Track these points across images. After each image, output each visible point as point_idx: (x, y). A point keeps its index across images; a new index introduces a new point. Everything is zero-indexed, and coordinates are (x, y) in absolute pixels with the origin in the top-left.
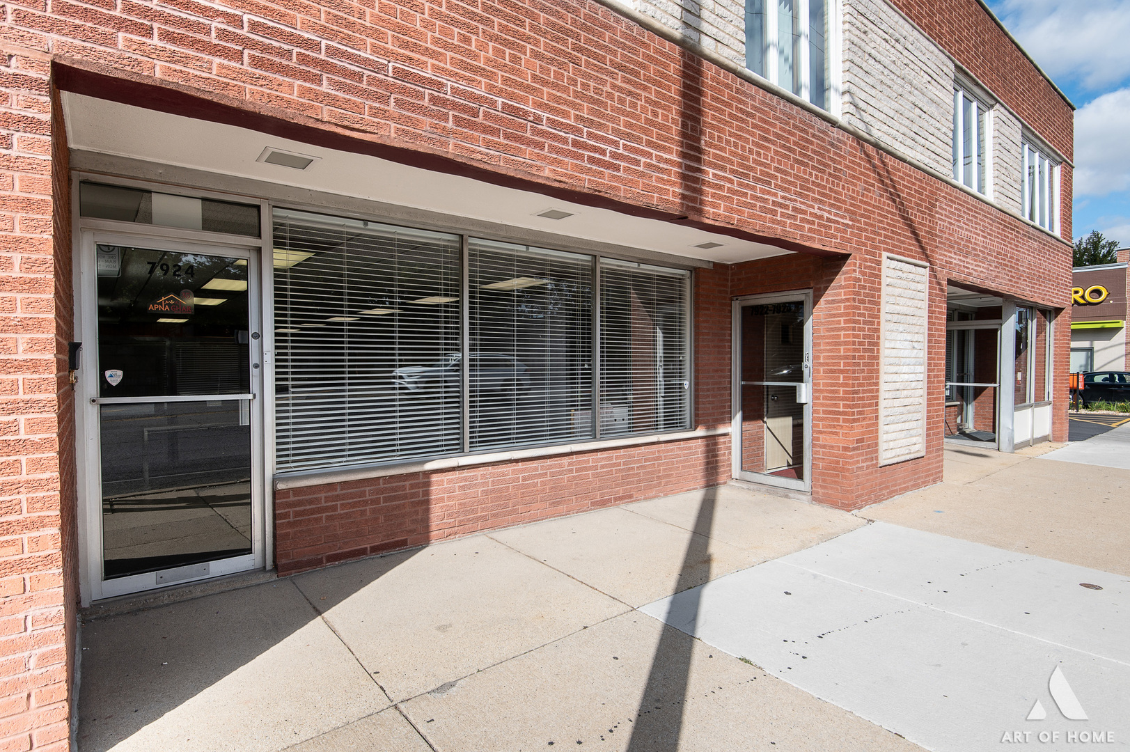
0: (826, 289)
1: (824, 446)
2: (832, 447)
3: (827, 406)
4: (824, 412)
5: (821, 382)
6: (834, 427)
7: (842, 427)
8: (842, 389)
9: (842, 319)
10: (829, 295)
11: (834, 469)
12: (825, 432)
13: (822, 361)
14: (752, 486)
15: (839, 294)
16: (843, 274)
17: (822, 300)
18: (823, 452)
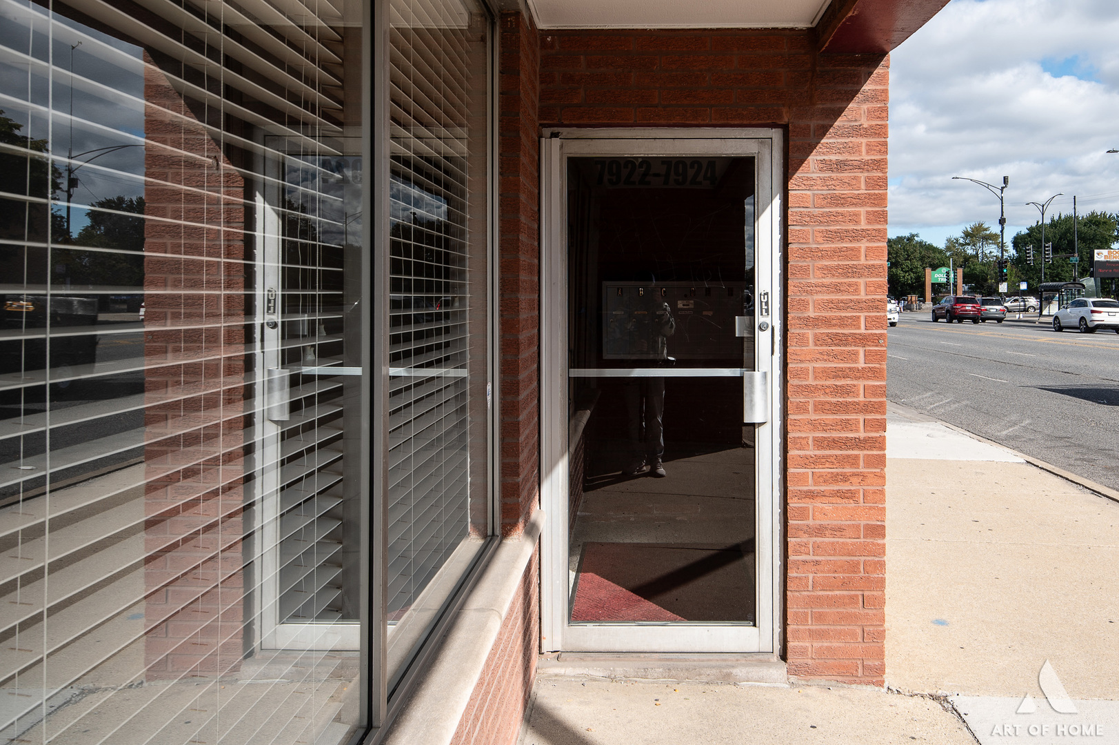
0: (823, 131)
1: (820, 531)
2: (840, 529)
3: (825, 427)
4: (819, 443)
5: (810, 366)
6: (845, 478)
7: (863, 476)
8: (861, 384)
9: (862, 210)
10: (830, 147)
11: (844, 585)
12: (822, 494)
13: (811, 313)
14: (620, 669)
15: (854, 149)
16: (866, 100)
17: (813, 159)
18: (817, 547)
